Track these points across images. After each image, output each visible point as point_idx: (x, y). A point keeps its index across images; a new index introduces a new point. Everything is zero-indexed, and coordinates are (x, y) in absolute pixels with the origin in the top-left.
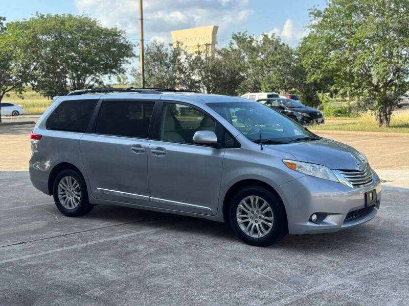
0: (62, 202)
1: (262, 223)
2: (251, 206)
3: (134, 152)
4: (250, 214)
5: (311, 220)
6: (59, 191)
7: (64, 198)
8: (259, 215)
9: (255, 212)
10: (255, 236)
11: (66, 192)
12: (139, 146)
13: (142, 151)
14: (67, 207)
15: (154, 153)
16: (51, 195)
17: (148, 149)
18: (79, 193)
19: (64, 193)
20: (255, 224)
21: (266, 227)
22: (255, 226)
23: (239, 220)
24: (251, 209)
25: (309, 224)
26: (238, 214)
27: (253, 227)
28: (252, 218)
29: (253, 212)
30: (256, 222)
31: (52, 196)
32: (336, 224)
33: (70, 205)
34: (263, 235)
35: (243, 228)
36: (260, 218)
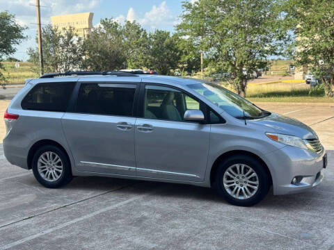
0: (42, 175)
1: (248, 187)
2: (236, 172)
3: (119, 128)
4: (236, 180)
5: (292, 183)
6: (39, 165)
7: (45, 172)
8: (244, 180)
9: (241, 178)
10: (242, 198)
11: (46, 166)
12: (125, 123)
13: (129, 128)
14: (48, 180)
15: (140, 129)
16: (29, 169)
17: (135, 126)
18: (62, 167)
19: (44, 167)
20: (240, 188)
21: (251, 190)
22: (241, 189)
23: (225, 185)
24: (237, 175)
25: (291, 186)
26: (225, 179)
27: (239, 190)
28: (237, 183)
29: (238, 178)
30: (242, 186)
31: (31, 170)
32: (309, 185)
33: (51, 177)
34: (249, 197)
35: (229, 191)
36: (245, 182)
